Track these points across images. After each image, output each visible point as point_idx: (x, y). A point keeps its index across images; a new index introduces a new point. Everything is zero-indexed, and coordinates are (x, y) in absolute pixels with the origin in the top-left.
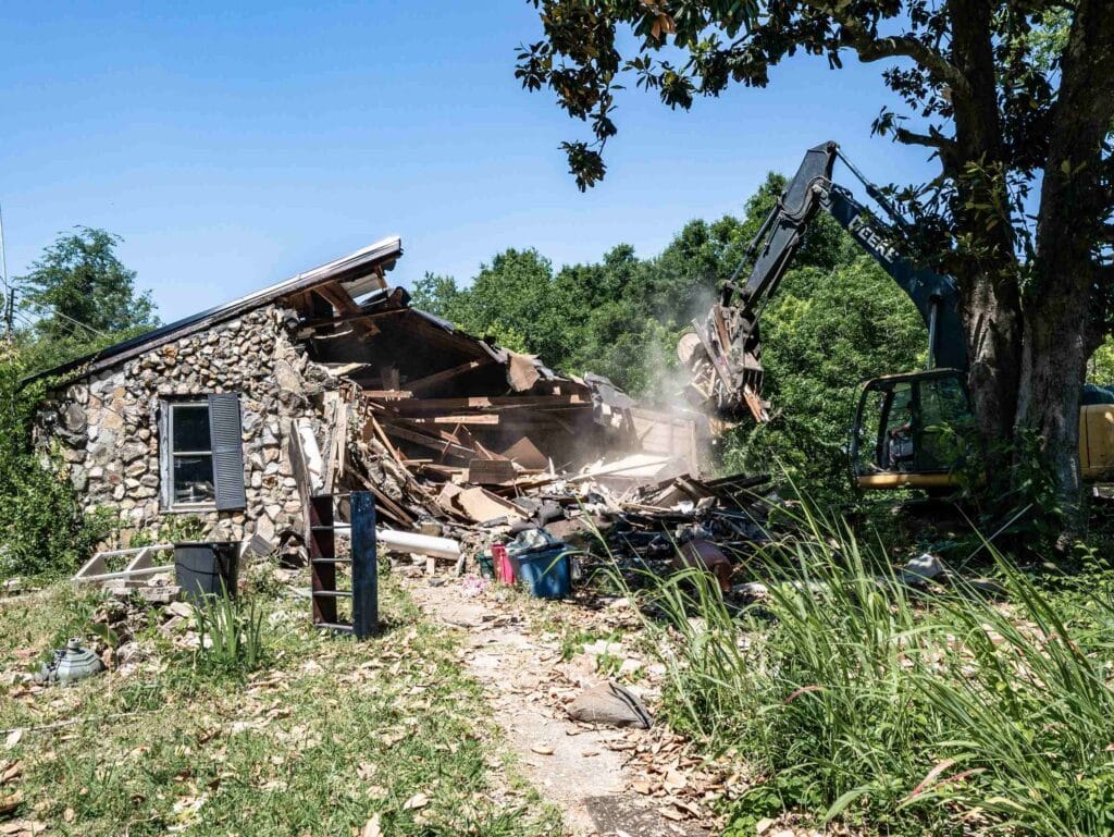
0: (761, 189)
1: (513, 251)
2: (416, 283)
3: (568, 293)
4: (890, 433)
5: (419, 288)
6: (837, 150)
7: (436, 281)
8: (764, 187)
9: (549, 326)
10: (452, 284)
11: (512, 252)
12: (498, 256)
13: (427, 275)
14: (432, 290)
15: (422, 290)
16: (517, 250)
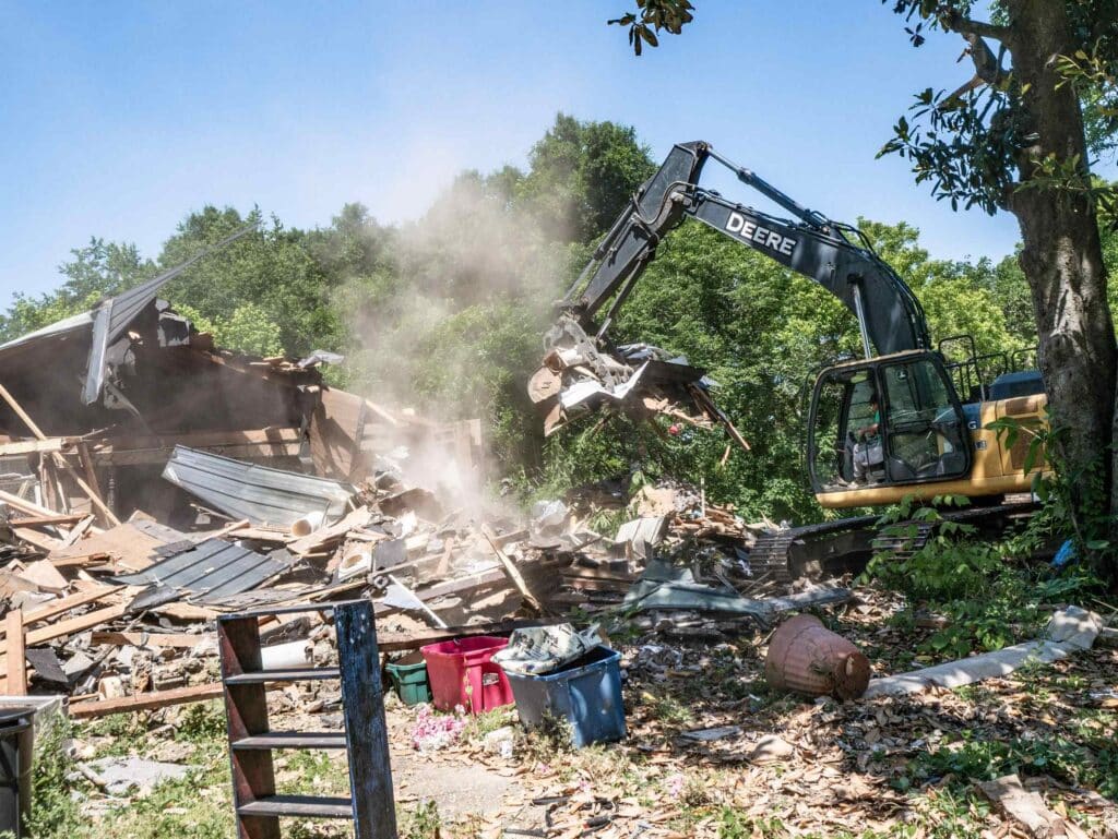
0: (548, 135)
1: (214, 210)
2: (76, 252)
3: (299, 266)
4: (852, 435)
5: (81, 259)
6: (709, 149)
7: (108, 249)
8: (552, 134)
9: (277, 309)
10: (133, 253)
11: (211, 210)
12: (193, 217)
13: (94, 241)
14: (102, 261)
15: (86, 262)
16: (217, 207)
